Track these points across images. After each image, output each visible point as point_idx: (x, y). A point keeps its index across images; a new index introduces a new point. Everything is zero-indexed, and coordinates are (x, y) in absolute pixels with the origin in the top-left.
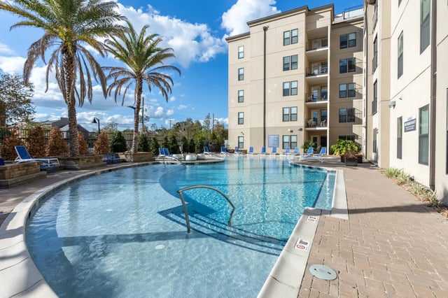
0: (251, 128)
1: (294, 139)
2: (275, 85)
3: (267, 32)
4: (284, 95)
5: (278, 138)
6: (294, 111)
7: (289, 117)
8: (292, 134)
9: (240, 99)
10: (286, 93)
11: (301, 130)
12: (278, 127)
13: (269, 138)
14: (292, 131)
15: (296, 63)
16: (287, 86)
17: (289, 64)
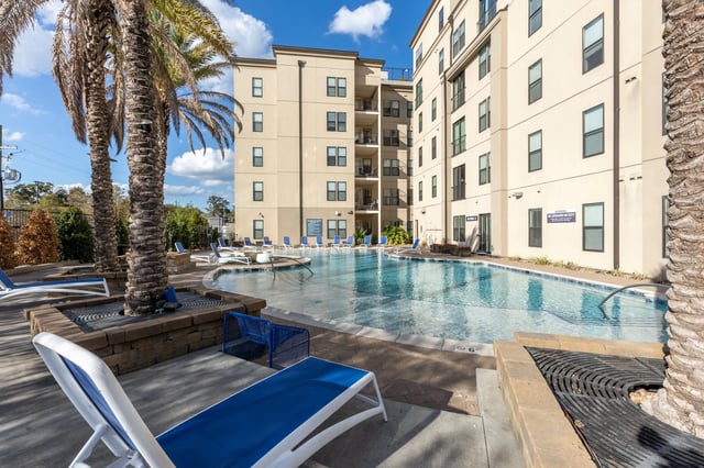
0: (279, 208)
1: (342, 225)
2: (315, 149)
3: (303, 69)
4: (329, 165)
5: (321, 223)
6: (342, 187)
7: (335, 195)
8: (340, 218)
9: (257, 161)
10: (331, 161)
11: (351, 213)
12: (322, 209)
13: (307, 223)
14: (339, 215)
15: (344, 123)
16: (332, 153)
17: (335, 123)
